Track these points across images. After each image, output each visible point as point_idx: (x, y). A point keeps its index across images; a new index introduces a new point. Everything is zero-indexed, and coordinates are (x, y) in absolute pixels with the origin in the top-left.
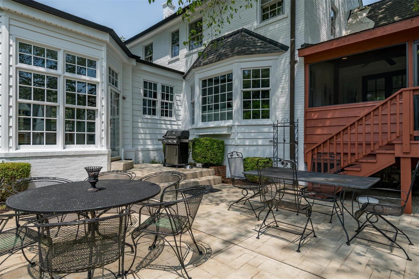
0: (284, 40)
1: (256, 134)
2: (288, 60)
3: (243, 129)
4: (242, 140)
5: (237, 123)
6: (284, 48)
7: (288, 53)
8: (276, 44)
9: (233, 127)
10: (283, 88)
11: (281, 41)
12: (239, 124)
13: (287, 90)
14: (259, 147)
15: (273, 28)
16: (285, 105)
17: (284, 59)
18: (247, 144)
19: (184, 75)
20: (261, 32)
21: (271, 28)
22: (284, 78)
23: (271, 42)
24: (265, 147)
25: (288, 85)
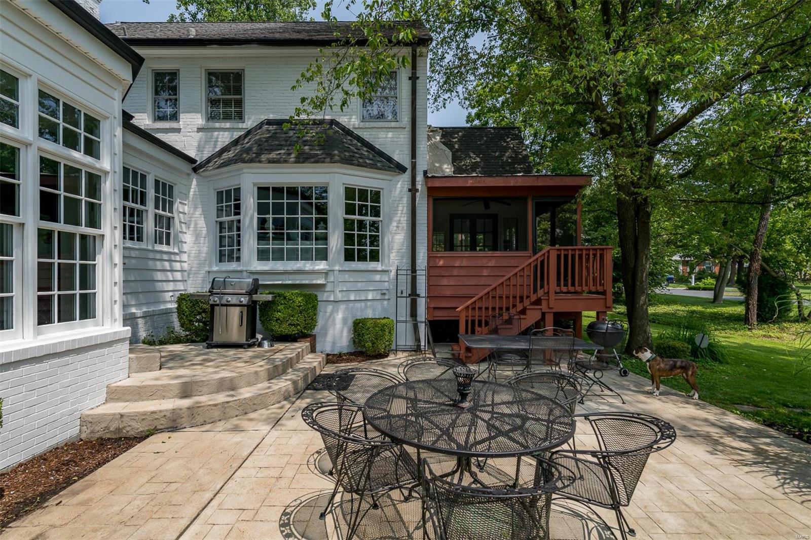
0: (401, 155)
1: (364, 284)
2: (407, 185)
3: (346, 277)
4: (344, 293)
5: (337, 268)
6: (401, 169)
7: (407, 176)
8: (389, 159)
9: (330, 273)
10: (399, 222)
11: (396, 157)
12: (341, 269)
13: (405, 225)
14: (369, 303)
15: (384, 136)
16: (403, 245)
17: (400, 183)
18: (352, 298)
19: (194, 165)
20: (366, 135)
21: (382, 134)
22: (400, 208)
23: (381, 154)
24: (376, 302)
25: (405, 218)
